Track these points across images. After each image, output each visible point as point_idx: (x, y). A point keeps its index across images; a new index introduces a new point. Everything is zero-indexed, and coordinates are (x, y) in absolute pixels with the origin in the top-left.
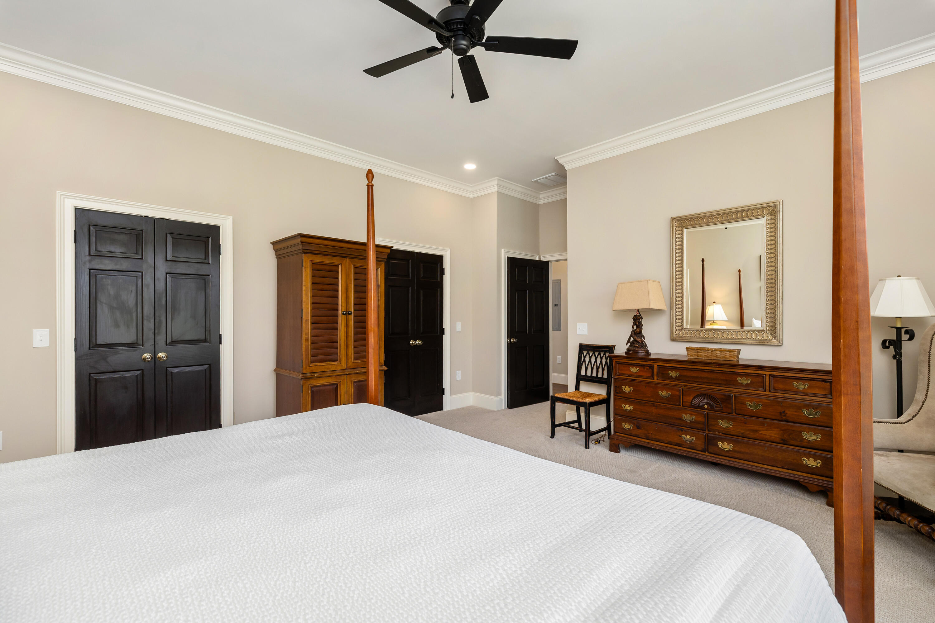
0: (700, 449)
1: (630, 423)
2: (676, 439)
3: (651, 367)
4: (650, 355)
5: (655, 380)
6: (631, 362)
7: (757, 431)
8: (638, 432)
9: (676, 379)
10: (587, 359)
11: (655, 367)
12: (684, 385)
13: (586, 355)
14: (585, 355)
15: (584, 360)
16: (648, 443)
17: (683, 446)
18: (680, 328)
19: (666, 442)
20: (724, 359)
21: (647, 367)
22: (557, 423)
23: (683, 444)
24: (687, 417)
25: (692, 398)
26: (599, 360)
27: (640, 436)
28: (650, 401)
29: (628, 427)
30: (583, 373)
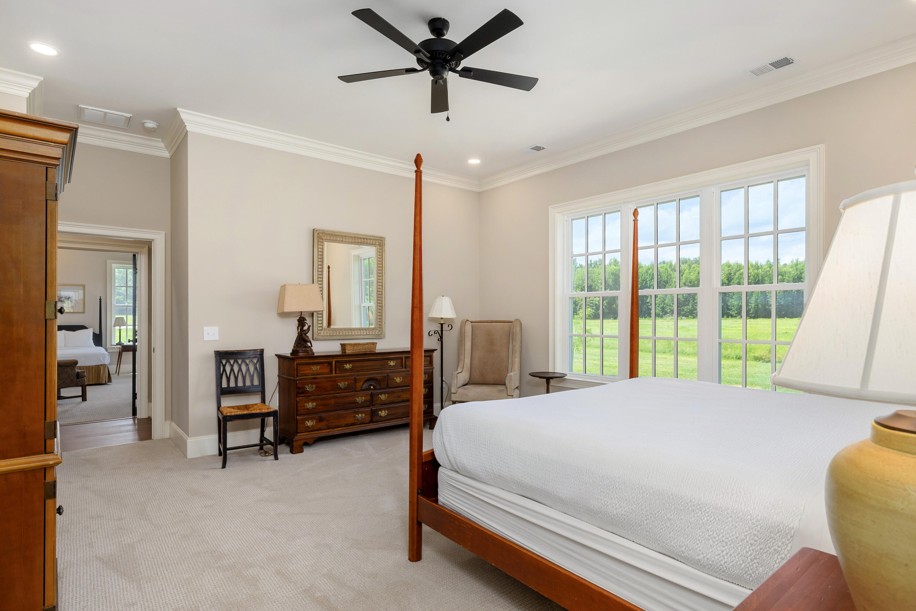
0: (368, 422)
1: (312, 419)
2: (350, 420)
3: (330, 364)
4: (314, 354)
5: (334, 375)
6: (312, 361)
7: (399, 397)
8: (322, 425)
9: (350, 370)
10: (228, 368)
11: (334, 363)
12: (356, 374)
13: (226, 364)
14: (224, 364)
15: (224, 370)
16: (328, 432)
17: (356, 424)
18: (321, 328)
19: (344, 425)
20: (369, 350)
21: (326, 364)
22: (228, 446)
23: (356, 423)
24: (359, 400)
25: (362, 383)
26: (236, 368)
27: (322, 429)
28: (330, 394)
29: (311, 424)
30: (224, 385)
